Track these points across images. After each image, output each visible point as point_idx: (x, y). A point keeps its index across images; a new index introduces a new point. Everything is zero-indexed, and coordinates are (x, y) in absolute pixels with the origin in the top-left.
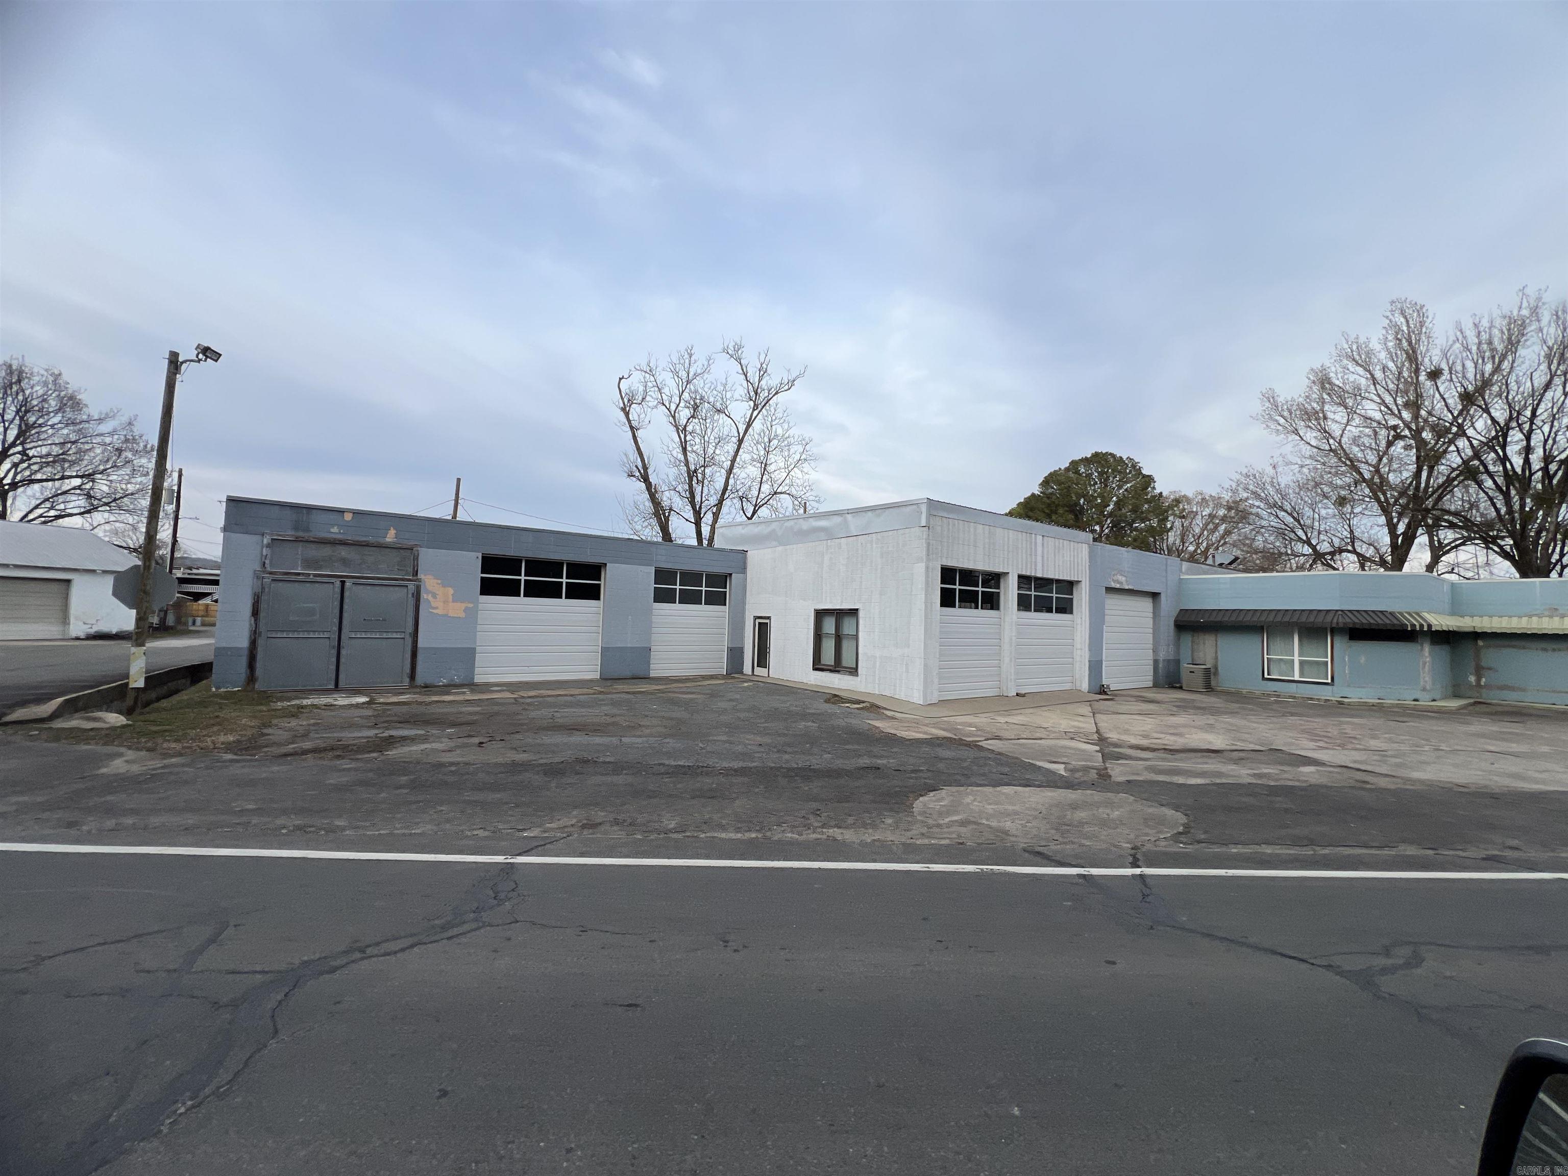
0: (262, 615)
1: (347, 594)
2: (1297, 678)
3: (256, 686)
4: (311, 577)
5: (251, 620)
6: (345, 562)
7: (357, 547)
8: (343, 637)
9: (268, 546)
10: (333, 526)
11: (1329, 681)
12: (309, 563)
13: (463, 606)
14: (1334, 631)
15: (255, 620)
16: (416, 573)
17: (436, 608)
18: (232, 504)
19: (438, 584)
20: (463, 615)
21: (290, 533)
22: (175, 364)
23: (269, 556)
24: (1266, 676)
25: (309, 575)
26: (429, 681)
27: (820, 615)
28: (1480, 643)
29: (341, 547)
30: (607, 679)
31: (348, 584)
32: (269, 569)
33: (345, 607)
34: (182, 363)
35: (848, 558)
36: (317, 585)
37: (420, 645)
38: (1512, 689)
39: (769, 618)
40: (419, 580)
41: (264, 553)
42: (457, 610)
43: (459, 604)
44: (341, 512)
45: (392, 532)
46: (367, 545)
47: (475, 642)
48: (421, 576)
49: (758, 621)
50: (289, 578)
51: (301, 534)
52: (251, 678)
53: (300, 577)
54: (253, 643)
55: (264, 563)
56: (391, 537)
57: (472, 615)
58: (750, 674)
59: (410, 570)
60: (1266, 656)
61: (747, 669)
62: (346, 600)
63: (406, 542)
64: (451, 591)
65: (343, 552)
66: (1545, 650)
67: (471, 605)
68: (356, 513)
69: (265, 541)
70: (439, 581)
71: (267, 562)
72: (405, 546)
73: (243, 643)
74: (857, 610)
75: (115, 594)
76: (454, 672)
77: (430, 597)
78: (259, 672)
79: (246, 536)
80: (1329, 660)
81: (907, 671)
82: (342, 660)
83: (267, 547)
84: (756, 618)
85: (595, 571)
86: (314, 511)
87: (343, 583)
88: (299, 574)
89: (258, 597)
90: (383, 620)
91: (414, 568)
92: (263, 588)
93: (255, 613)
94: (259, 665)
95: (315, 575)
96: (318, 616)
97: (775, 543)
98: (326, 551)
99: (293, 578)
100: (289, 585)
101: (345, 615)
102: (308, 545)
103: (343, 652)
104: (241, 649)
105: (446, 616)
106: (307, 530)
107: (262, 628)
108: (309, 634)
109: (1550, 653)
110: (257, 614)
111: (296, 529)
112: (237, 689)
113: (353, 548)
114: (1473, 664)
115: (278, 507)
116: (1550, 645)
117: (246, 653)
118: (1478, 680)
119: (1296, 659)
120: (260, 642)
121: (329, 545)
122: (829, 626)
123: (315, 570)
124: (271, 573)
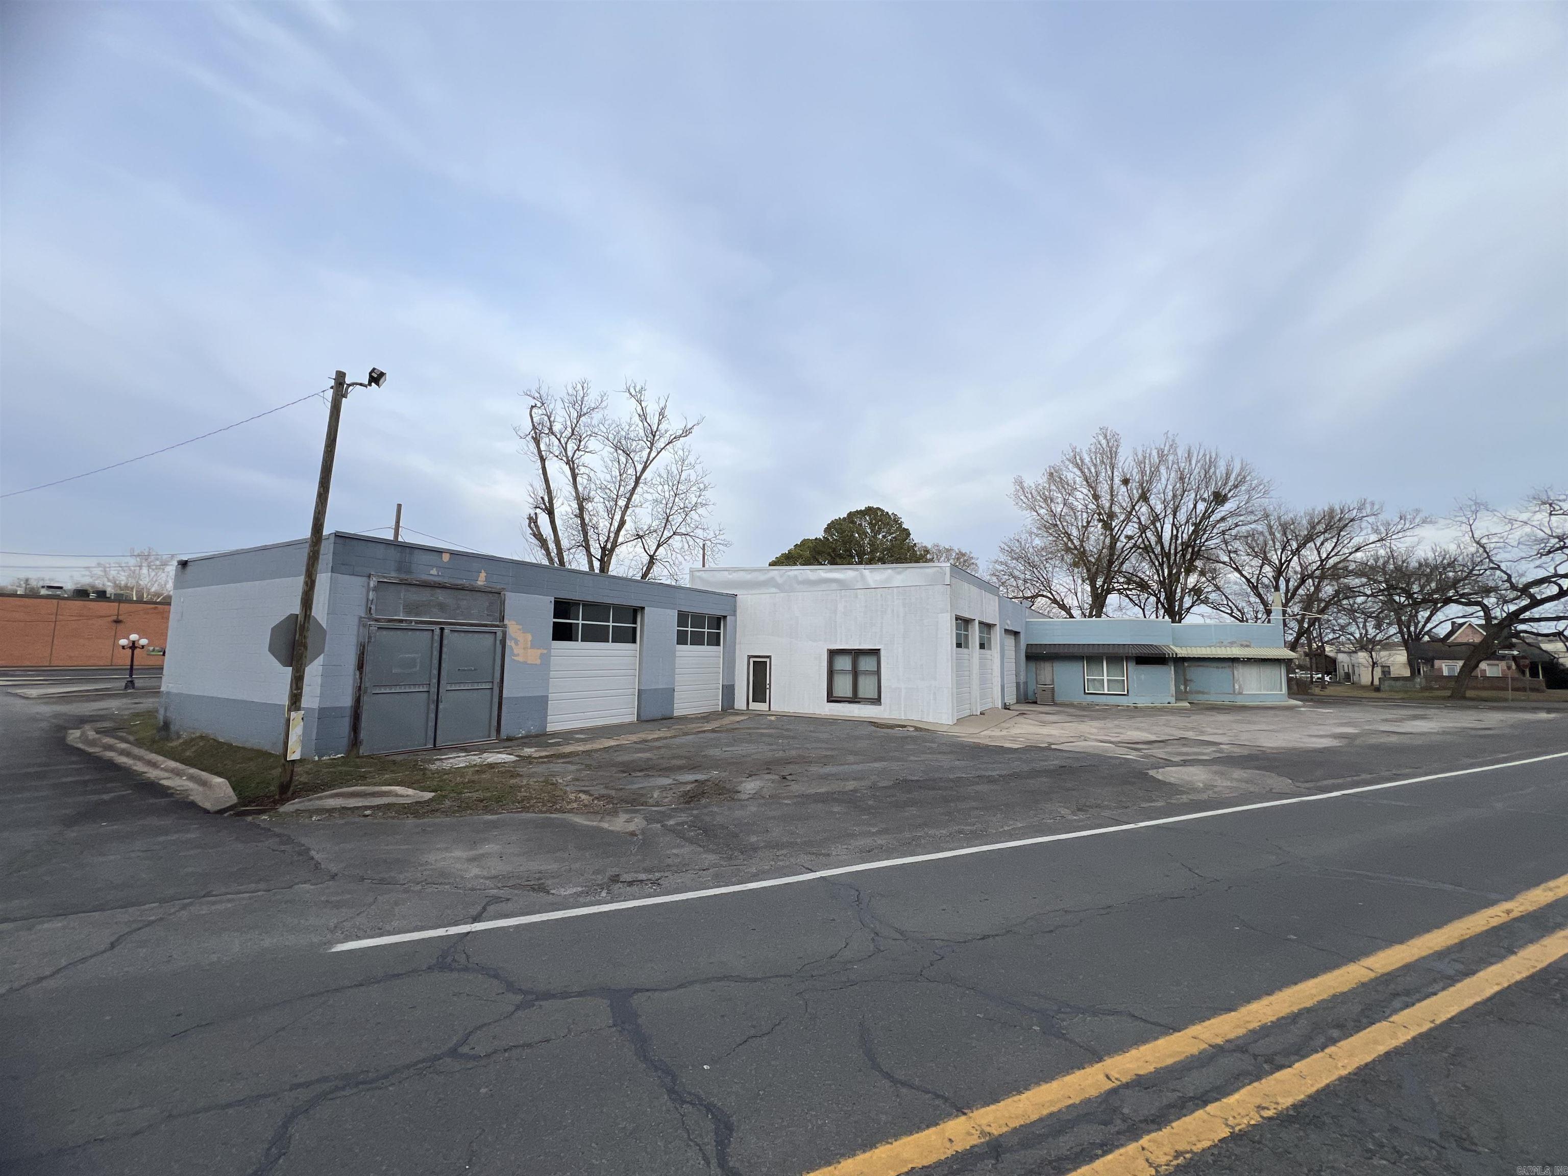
0: (367, 668)
1: (445, 642)
2: (1106, 692)
3: (361, 752)
4: (413, 624)
5: (355, 674)
6: (442, 607)
7: (453, 591)
8: (441, 691)
9: (375, 589)
10: (432, 566)
11: (1126, 693)
12: (411, 608)
13: (539, 652)
14: (1128, 658)
15: (361, 674)
16: (502, 619)
17: (518, 655)
18: (339, 541)
19: (519, 629)
20: (538, 662)
21: (393, 574)
22: (340, 385)
23: (375, 601)
24: (1087, 691)
25: (411, 621)
26: (512, 734)
27: (833, 654)
28: (1186, 664)
29: (439, 591)
30: (643, 721)
31: (446, 631)
32: (374, 616)
33: (444, 656)
34: (349, 385)
35: (866, 606)
36: (418, 633)
37: (504, 696)
38: (1203, 693)
39: (769, 657)
40: (505, 626)
41: (371, 597)
42: (533, 656)
43: (536, 650)
44: (439, 552)
45: (483, 575)
46: (462, 588)
47: (548, 690)
48: (506, 622)
49: (752, 660)
50: (393, 626)
51: (403, 576)
52: (355, 742)
53: (404, 625)
54: (358, 701)
55: (371, 608)
56: (481, 580)
57: (546, 659)
58: (745, 708)
59: (497, 615)
60: (1086, 677)
61: (740, 702)
62: (445, 649)
63: (494, 585)
64: (529, 637)
65: (441, 596)
66: (1217, 667)
67: (545, 651)
68: (453, 554)
69: (372, 584)
70: (521, 627)
71: (373, 607)
72: (494, 590)
73: (347, 701)
74: (879, 650)
75: (271, 650)
76: (530, 722)
77: (513, 644)
78: (363, 735)
79: (353, 578)
80: (1125, 678)
81: (935, 699)
82: (440, 715)
83: (373, 591)
84: (750, 657)
85: (635, 612)
86: (416, 551)
87: (442, 629)
88: (401, 621)
89: (364, 647)
90: (475, 670)
91: (501, 614)
92: (370, 637)
93: (360, 666)
94: (364, 723)
95: (417, 622)
96: (418, 668)
97: (774, 590)
98: (424, 595)
99: (397, 625)
100: (392, 633)
101: (443, 665)
102: (409, 588)
103: (441, 706)
104: (345, 708)
105: (525, 663)
106: (409, 572)
107: (367, 683)
108: (410, 688)
109: (1220, 670)
110: (362, 667)
111: (399, 570)
112: (339, 756)
113: (449, 591)
114: (1183, 678)
115: (382, 546)
116: (1220, 665)
117: (348, 713)
118: (1186, 688)
119: (1105, 678)
120: (365, 699)
121: (428, 589)
122: (844, 663)
123: (415, 616)
124: (377, 620)
